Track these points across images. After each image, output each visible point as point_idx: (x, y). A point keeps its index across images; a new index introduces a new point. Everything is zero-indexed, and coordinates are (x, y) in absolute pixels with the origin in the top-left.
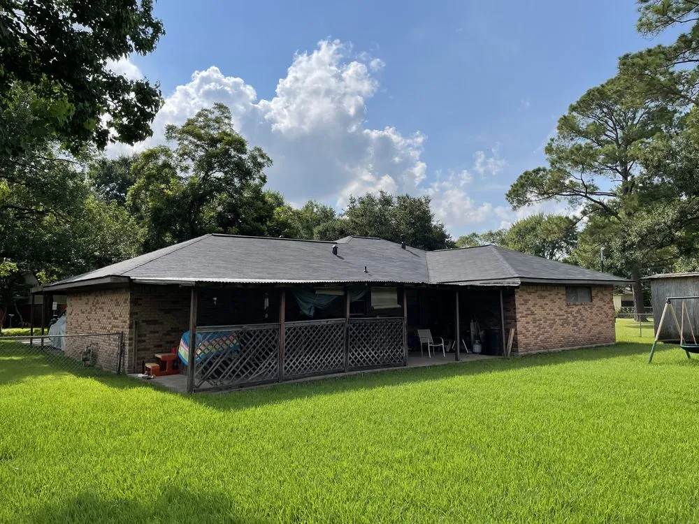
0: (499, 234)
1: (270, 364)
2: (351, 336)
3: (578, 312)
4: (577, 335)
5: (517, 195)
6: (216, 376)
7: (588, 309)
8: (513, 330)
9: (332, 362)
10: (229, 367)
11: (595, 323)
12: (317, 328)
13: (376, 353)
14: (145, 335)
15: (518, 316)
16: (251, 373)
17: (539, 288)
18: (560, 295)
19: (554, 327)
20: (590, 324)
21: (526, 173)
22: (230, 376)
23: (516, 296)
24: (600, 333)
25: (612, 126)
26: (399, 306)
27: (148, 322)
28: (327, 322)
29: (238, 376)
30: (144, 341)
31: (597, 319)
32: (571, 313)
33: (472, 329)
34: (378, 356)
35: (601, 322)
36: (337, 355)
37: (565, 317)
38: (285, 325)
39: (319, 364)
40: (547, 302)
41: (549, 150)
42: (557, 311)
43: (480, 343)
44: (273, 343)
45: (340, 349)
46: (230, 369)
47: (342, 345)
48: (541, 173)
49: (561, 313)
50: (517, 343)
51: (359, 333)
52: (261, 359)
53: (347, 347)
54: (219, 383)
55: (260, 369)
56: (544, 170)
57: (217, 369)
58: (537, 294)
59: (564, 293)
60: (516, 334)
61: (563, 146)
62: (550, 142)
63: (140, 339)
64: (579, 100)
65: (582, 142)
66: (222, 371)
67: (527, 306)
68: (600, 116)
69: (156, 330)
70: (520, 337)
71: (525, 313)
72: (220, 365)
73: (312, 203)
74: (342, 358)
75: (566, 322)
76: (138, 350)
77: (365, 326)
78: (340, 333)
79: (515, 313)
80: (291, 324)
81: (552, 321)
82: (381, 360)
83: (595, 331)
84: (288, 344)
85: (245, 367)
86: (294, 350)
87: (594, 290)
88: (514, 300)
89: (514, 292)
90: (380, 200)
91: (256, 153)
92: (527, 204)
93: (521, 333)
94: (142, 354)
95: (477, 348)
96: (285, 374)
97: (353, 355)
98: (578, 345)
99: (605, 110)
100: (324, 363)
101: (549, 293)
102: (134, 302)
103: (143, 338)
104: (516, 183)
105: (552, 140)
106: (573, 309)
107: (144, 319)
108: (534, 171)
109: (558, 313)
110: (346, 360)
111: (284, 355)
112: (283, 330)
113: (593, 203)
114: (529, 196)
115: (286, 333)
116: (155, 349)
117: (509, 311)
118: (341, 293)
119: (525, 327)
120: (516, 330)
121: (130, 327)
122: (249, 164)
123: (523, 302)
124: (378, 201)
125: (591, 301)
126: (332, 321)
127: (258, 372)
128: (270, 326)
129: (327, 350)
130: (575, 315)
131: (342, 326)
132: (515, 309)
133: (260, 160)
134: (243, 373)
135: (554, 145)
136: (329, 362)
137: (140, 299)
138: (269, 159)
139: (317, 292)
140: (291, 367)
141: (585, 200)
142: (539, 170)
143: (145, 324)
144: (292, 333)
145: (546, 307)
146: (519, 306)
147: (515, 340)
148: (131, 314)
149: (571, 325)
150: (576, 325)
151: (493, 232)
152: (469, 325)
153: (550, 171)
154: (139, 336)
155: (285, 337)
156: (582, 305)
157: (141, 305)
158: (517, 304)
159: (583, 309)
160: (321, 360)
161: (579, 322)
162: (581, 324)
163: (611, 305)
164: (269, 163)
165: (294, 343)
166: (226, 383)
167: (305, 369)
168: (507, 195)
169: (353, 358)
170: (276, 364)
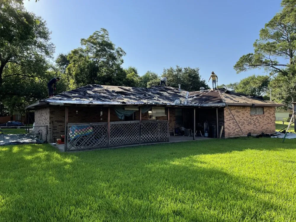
0: (235, 85)
1: (103, 140)
2: (142, 129)
3: (256, 119)
4: (255, 129)
5: (239, 66)
6: (78, 145)
7: (262, 117)
8: (223, 127)
9: (133, 140)
10: (84, 141)
11: (265, 124)
12: (125, 125)
13: (154, 136)
14: (56, 127)
15: (225, 120)
16: (94, 144)
17: (237, 108)
18: (247, 111)
19: (243, 126)
20: (262, 124)
21: (243, 56)
22: (84, 145)
23: (225, 111)
24: (267, 128)
25: (286, 33)
26: (166, 115)
27: (58, 121)
28: (131, 122)
29: (88, 145)
30: (56, 129)
31: (266, 122)
32: (253, 119)
33: (205, 126)
34: (155, 137)
35: (268, 123)
36: (135, 137)
37: (249, 121)
38: (110, 123)
39: (127, 140)
40: (240, 114)
41: (255, 45)
42: (245, 118)
43: (208, 132)
44: (105, 131)
45: (137, 134)
46: (84, 142)
47: (138, 132)
48: (251, 56)
49: (248, 119)
50: (224, 132)
51: (146, 127)
52: (99, 138)
53: (140, 134)
54: (79, 148)
55: (99, 142)
56: (252, 54)
57: (78, 141)
58: (235, 111)
59: (250, 110)
60: (224, 128)
61: (262, 43)
62: (256, 41)
63: (54, 128)
64: (270, 21)
65: (271, 41)
66: (80, 142)
67: (230, 116)
68: (280, 29)
69: (61, 125)
70: (226, 130)
71: (229, 119)
72: (79, 140)
73: (149, 72)
74: (138, 138)
75: (250, 123)
76: (54, 133)
77: (149, 124)
78: (137, 127)
79: (224, 119)
80: (113, 123)
81: (243, 123)
82: (157, 139)
83: (265, 127)
84: (112, 131)
85: (91, 141)
86: (115, 134)
87: (265, 108)
88: (224, 113)
89: (224, 109)
90: (176, 70)
91: (119, 50)
92: (244, 70)
93: (226, 128)
94: (55, 135)
95: (206, 134)
96: (111, 144)
97: (143, 136)
98: (255, 133)
99: (283, 26)
100: (129, 140)
101: (241, 110)
102: (51, 113)
103: (56, 128)
104: (239, 61)
105: (257, 40)
106: (254, 117)
107: (56, 120)
108: (247, 55)
109: (246, 120)
110: (140, 139)
111: (109, 136)
112: (109, 126)
113: (275, 69)
114: (245, 66)
115: (111, 127)
116: (61, 133)
117: (221, 118)
118: (137, 110)
119: (228, 125)
120: (224, 127)
121: (50, 124)
122: (116, 55)
123: (228, 114)
124: (175, 70)
125: (264, 114)
126: (132, 122)
127: (97, 143)
128: (103, 124)
129: (130, 134)
130: (255, 120)
131: (138, 124)
132: (224, 117)
133: (121, 53)
134: (90, 144)
135: (258, 43)
136: (132, 140)
137: (54, 112)
138: (124, 52)
139: (125, 109)
140: (113, 141)
141: (272, 68)
142: (250, 54)
143: (56, 122)
144: (113, 127)
145: (240, 116)
146: (226, 116)
147: (224, 131)
148: (50, 118)
149: (252, 125)
150: (255, 124)
151: (232, 84)
152: (204, 124)
153: (255, 55)
154: (54, 127)
155: (110, 128)
156: (258, 115)
157: (54, 114)
158: (225, 115)
159: (259, 117)
160: (128, 139)
161: (256, 123)
162: (258, 124)
163: (274, 115)
164: (125, 54)
165: (115, 131)
166: (82, 147)
167: (120, 142)
168: (234, 67)
169: (143, 138)
170: (106, 140)
